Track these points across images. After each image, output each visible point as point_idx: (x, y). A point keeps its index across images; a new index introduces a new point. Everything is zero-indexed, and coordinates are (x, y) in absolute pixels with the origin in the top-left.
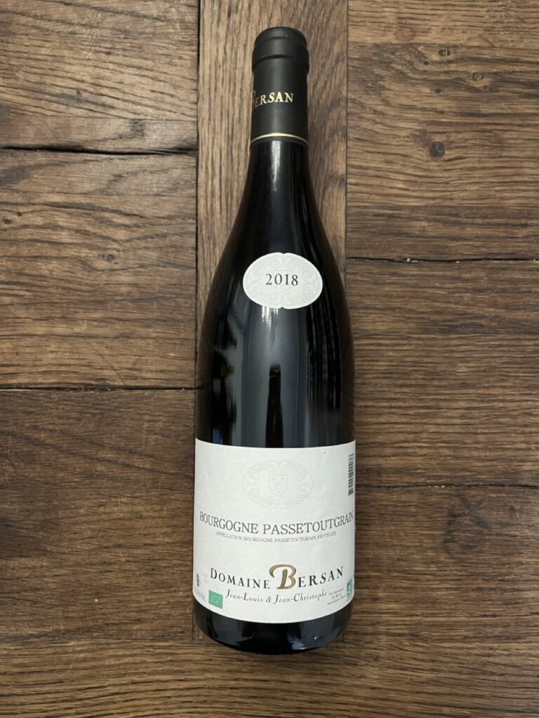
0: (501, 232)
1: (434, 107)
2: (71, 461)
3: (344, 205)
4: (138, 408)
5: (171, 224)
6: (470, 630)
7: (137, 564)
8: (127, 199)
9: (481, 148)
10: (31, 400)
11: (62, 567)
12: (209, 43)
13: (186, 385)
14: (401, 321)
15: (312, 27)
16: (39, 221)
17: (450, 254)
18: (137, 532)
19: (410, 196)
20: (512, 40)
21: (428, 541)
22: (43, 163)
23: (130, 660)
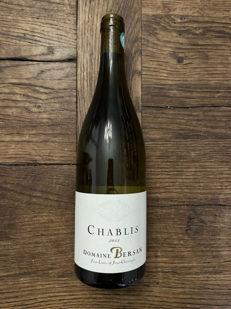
0: (208, 95)
1: (179, 41)
2: (21, 197)
3: (141, 83)
4: (51, 173)
5: (66, 92)
6: (198, 269)
7: (51, 243)
8: (47, 81)
9: (199, 59)
10: (3, 170)
11: (17, 245)
12: (82, 14)
13: (73, 163)
14: (166, 134)
15: (126, 8)
16: (7, 91)
17: (186, 105)
18: (51, 229)
19: (169, 80)
20: (211, 13)
21: (180, 230)
22: (9, 65)
23: (48, 286)
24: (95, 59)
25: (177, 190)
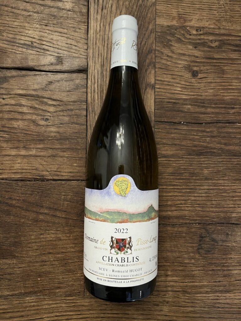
0: (223, 111)
1: (194, 54)
2: (28, 214)
3: (154, 97)
4: (59, 189)
5: (75, 105)
6: (209, 288)
7: (58, 261)
8: (55, 93)
9: (214, 74)
10: (9, 185)
11: (23, 264)
12: (93, 23)
13: (82, 179)
14: (179, 150)
15: (140, 17)
16: (13, 102)
17: (200, 120)
18: (58, 247)
19: (183, 94)
20: (228, 25)
21: (191, 249)
22: (15, 75)
23: (55, 306)
24: (106, 70)
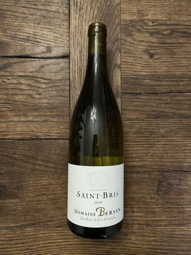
0: (174, 83)
1: (150, 41)
2: (27, 165)
3: (120, 74)
4: (50, 146)
5: (61, 82)
6: (167, 222)
7: (50, 201)
8: (46, 74)
9: (167, 55)
10: (13, 144)
11: (24, 202)
12: (73, 20)
13: (67, 138)
14: (141, 114)
15: (108, 14)
16: (15, 82)
17: (157, 91)
18: (50, 190)
19: (143, 72)
20: (177, 17)
21: (152, 191)
22: (16, 62)
23: (48, 235)
24: (84, 56)
25: (150, 159)
